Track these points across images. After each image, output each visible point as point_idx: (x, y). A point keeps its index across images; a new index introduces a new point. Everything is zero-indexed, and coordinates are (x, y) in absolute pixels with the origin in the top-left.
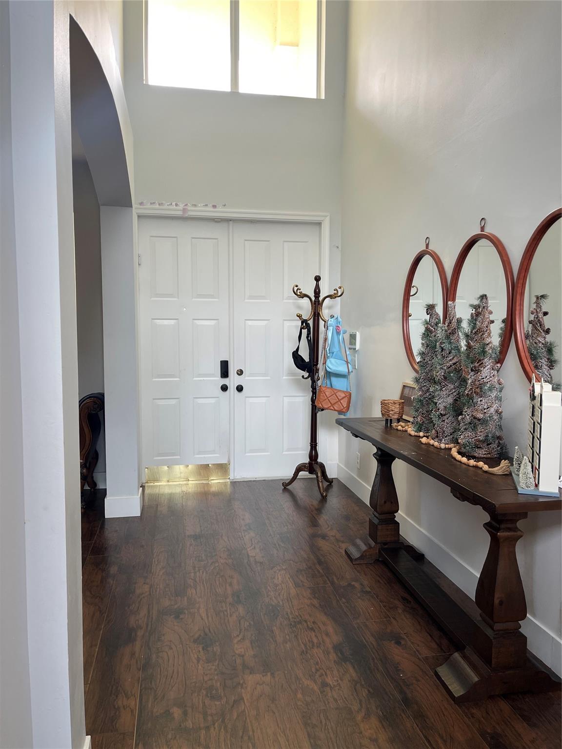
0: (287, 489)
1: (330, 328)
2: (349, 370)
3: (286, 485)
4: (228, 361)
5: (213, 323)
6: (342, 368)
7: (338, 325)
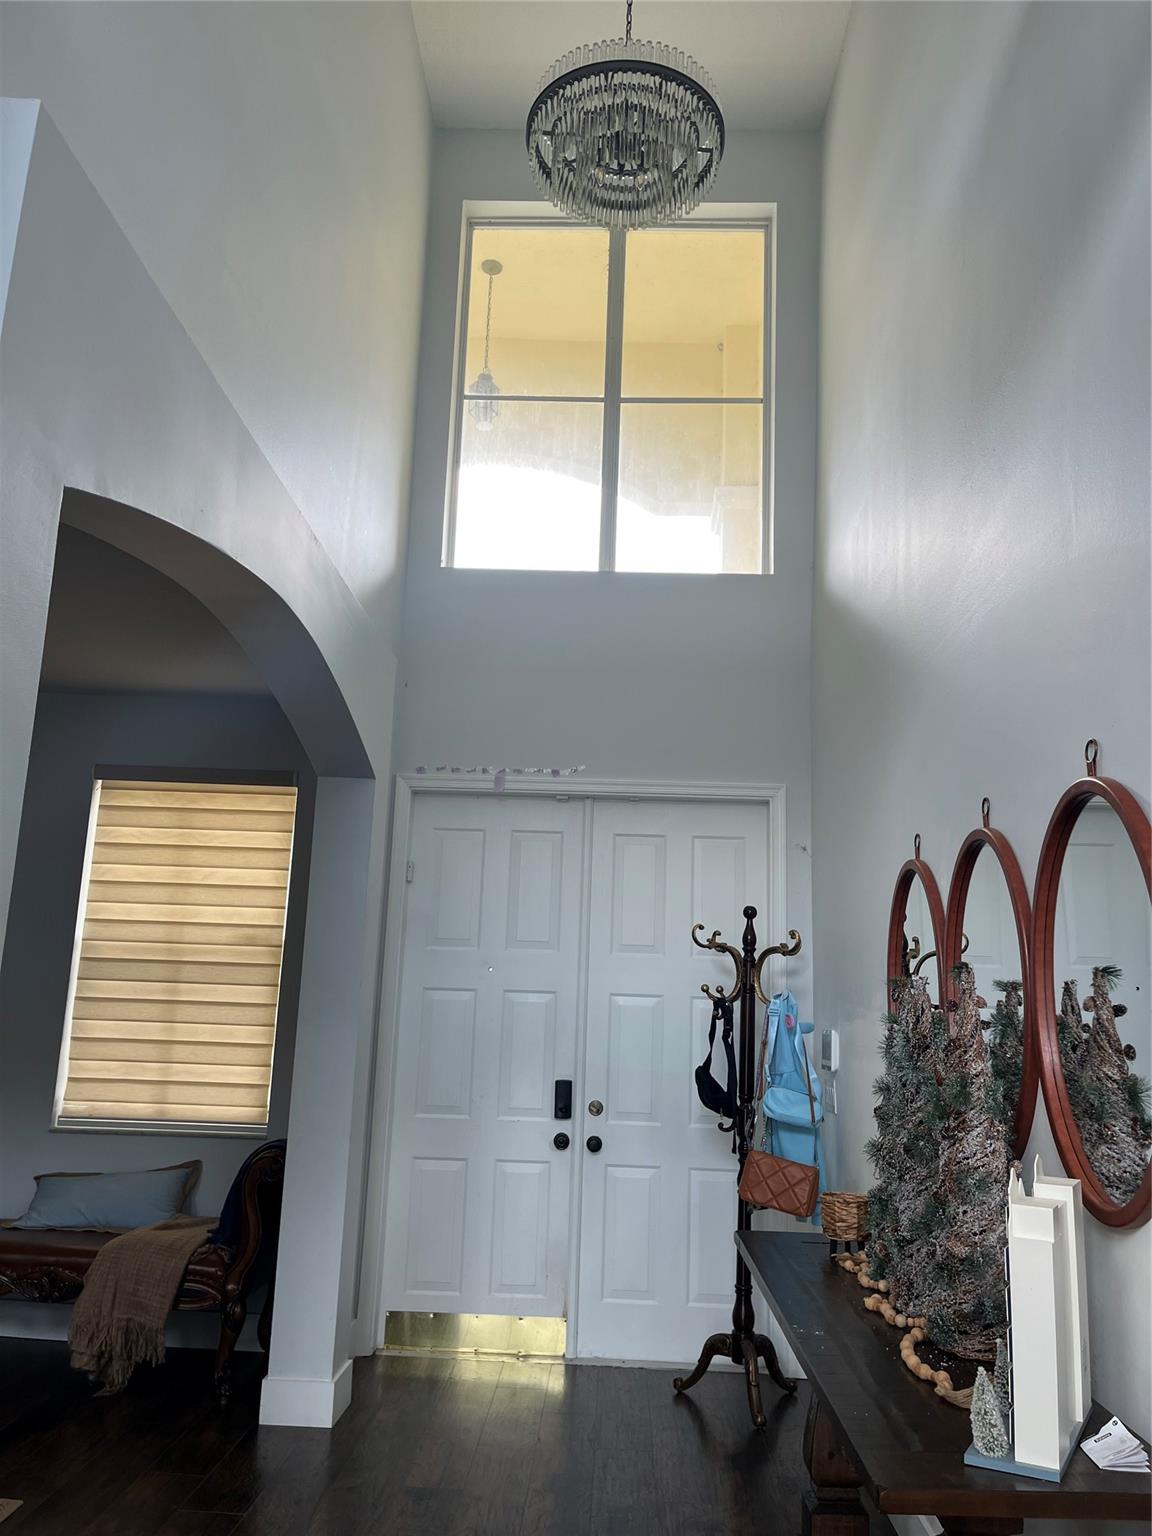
0: (684, 1394)
1: (773, 1018)
2: (813, 1117)
3: (684, 1385)
4: (570, 1082)
5: (545, 998)
6: (800, 1112)
7: (789, 1014)
